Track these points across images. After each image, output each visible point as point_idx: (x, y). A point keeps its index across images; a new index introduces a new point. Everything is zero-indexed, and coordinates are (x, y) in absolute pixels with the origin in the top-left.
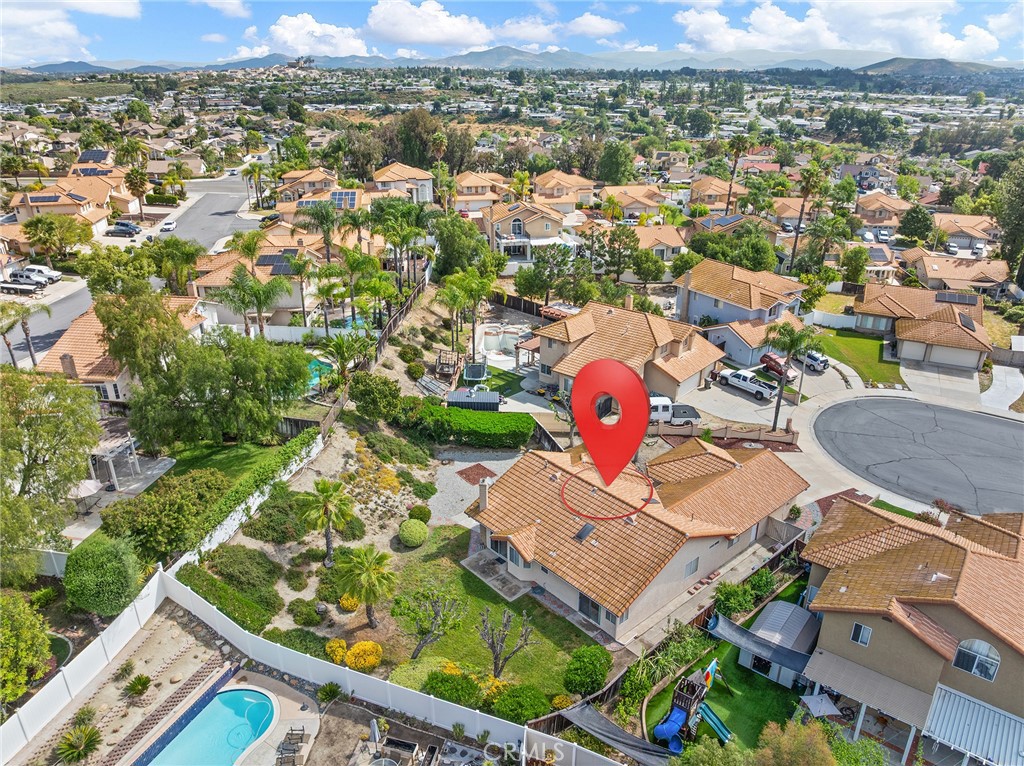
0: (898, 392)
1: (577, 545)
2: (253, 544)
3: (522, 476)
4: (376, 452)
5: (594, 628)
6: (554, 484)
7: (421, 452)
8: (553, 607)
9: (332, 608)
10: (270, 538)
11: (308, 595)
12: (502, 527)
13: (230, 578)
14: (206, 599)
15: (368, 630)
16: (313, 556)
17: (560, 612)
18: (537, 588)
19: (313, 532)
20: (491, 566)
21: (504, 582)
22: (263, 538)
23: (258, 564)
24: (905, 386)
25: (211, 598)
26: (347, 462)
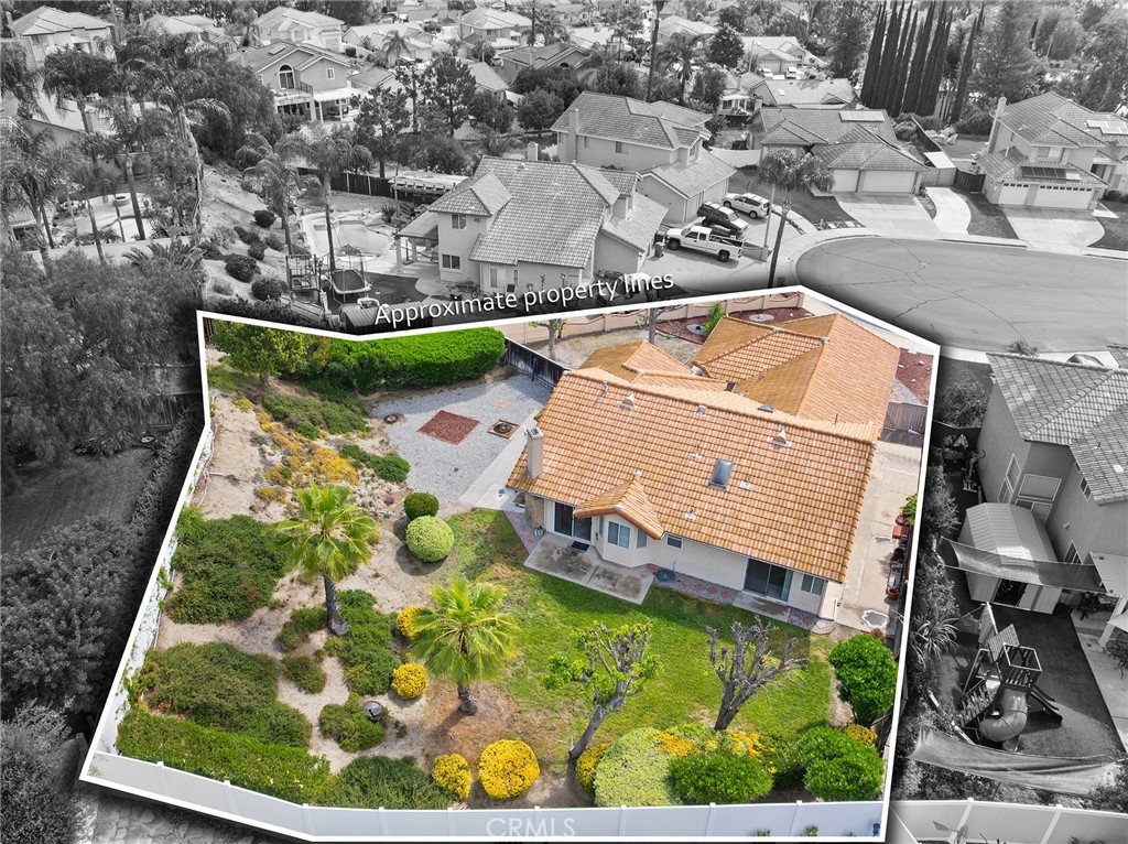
0: (850, 231)
1: (720, 494)
2: (201, 635)
3: (573, 413)
4: (290, 425)
5: (781, 609)
6: (631, 413)
7: (349, 412)
8: (703, 594)
9: (384, 701)
10: (225, 614)
11: (336, 693)
12: (584, 496)
13: (201, 713)
14: (199, 772)
15: (467, 719)
16: (305, 623)
17: (718, 599)
18: (662, 573)
19: (280, 581)
20: (573, 558)
21: (609, 576)
22: (214, 617)
23: (235, 667)
24: (856, 223)
25: (208, 768)
26: (262, 452)
